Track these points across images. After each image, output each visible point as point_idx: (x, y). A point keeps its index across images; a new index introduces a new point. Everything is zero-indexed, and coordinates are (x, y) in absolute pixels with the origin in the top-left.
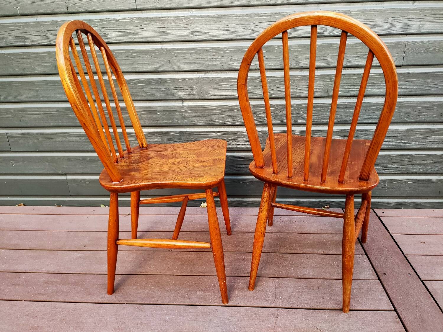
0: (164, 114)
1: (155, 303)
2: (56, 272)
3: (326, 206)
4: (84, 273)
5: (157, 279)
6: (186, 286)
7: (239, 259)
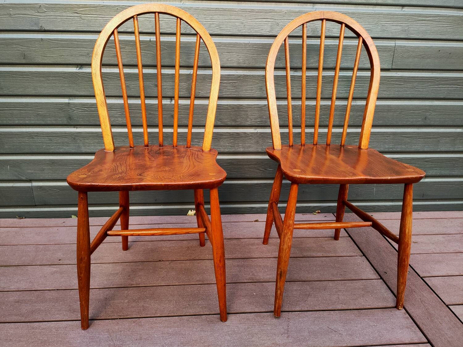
0: (150, 113)
1: (153, 316)
2: (29, 289)
3: (317, 211)
4: (64, 288)
5: (151, 290)
6: (185, 296)
7: (238, 266)
